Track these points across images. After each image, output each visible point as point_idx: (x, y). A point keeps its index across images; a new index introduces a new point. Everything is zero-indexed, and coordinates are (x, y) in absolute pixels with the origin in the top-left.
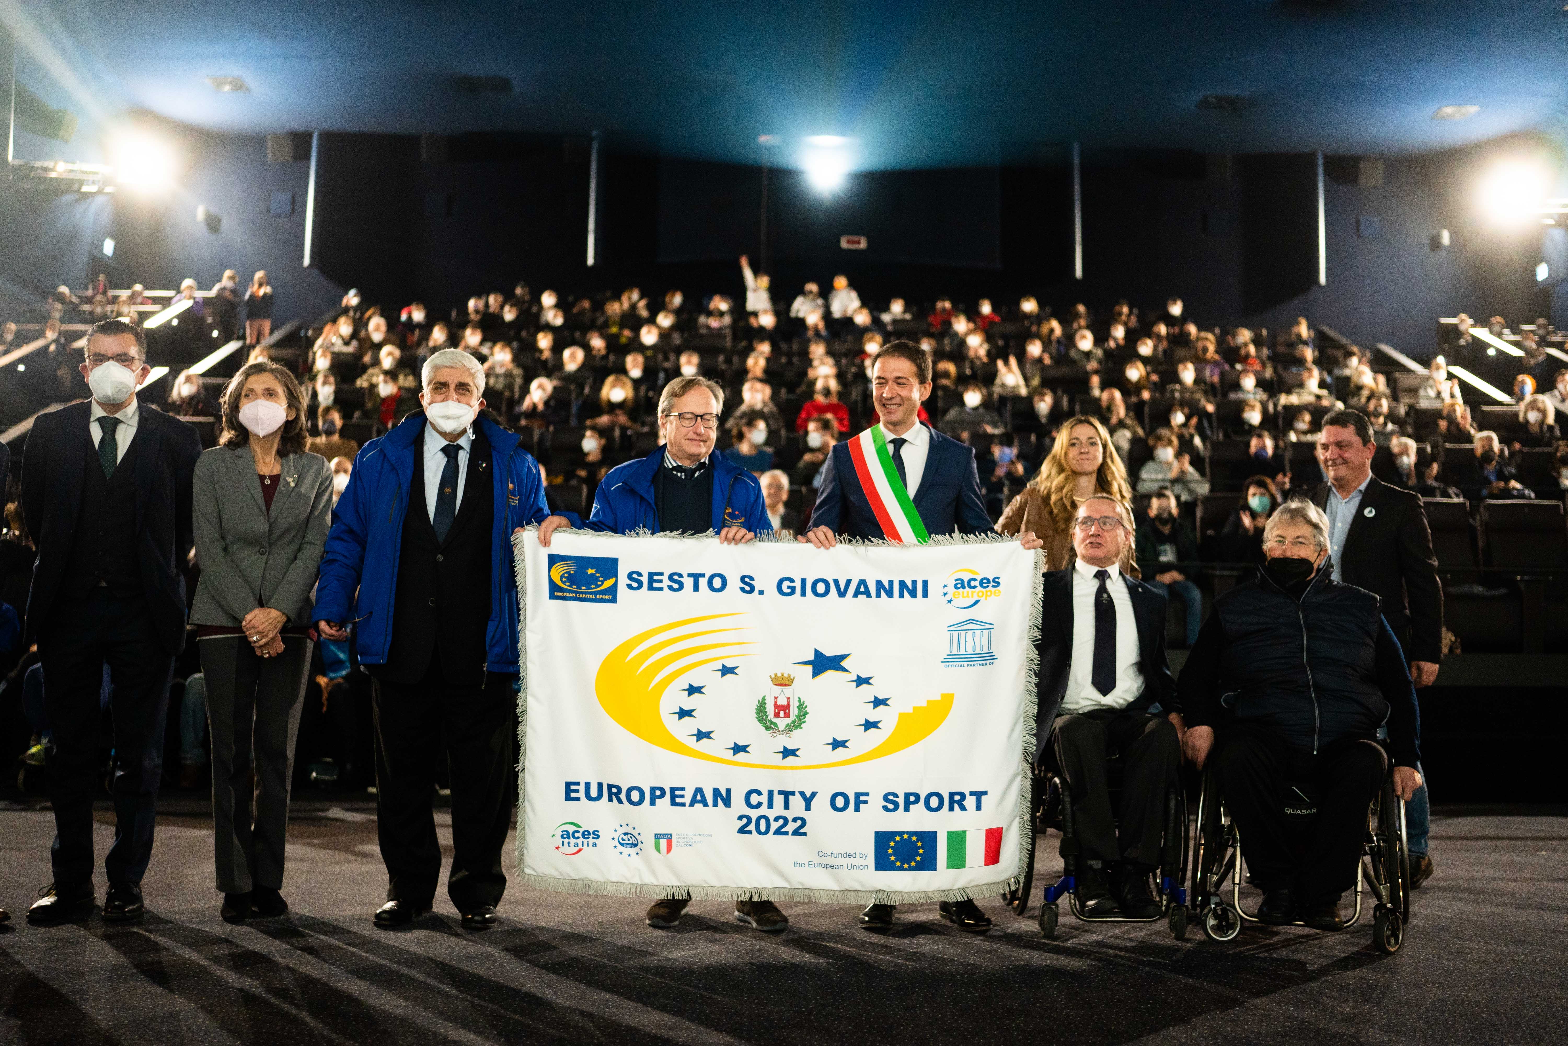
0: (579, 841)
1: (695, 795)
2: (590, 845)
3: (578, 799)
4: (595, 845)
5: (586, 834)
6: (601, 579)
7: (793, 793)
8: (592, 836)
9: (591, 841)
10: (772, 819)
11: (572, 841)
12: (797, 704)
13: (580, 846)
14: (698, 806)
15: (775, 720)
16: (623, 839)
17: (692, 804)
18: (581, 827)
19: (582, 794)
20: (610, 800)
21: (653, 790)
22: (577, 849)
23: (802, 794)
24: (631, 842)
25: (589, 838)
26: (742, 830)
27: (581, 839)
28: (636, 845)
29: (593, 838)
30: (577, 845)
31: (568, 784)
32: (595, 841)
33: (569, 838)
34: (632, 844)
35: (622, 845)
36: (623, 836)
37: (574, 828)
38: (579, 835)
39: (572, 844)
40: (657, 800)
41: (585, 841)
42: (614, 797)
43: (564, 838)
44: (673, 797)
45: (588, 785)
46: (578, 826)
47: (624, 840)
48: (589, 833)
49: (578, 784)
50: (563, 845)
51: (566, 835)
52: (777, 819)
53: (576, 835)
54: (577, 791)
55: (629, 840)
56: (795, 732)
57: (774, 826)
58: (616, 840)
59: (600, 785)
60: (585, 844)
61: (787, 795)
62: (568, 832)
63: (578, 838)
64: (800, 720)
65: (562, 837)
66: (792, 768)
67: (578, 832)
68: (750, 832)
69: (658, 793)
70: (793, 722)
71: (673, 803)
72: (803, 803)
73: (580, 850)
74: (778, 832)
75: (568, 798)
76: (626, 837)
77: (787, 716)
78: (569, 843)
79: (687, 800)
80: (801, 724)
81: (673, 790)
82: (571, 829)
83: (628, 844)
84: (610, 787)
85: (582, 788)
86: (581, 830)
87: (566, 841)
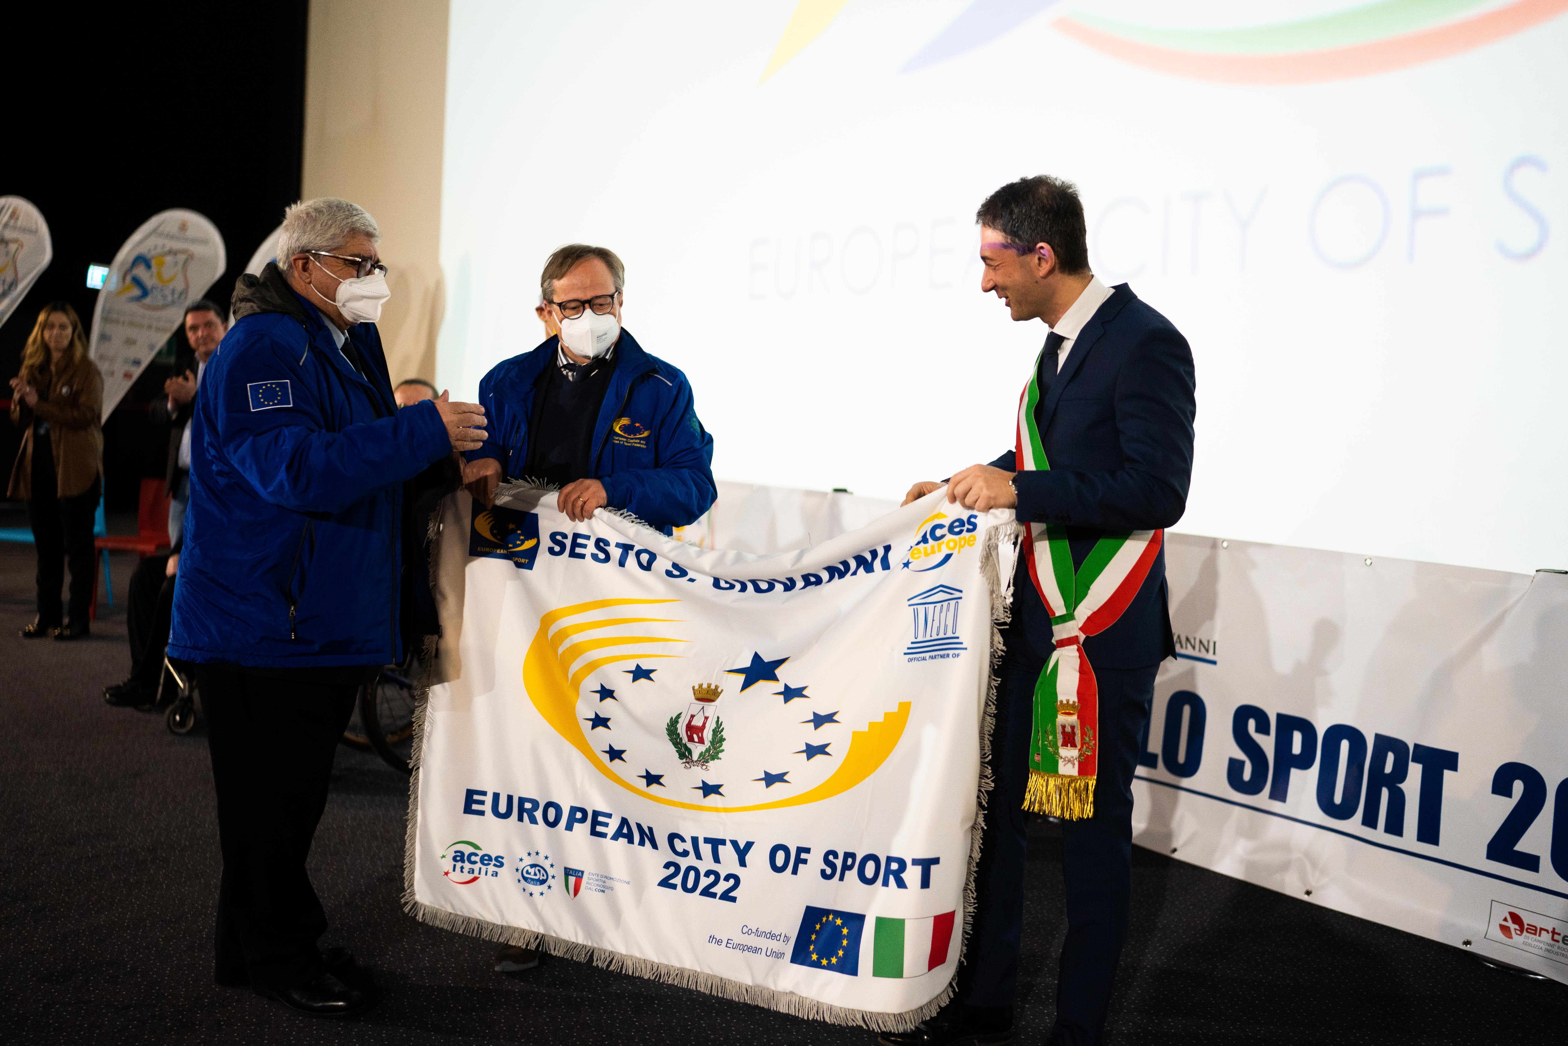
0: (476, 867)
1: (621, 828)
2: (490, 873)
3: (482, 813)
4: (496, 874)
5: (486, 859)
6: (522, 537)
7: (723, 842)
8: (494, 862)
9: (491, 868)
10: (702, 873)
11: (467, 866)
12: (714, 726)
13: (476, 874)
14: (623, 841)
15: (690, 745)
16: (528, 872)
17: (615, 837)
18: (480, 849)
19: (487, 807)
20: (521, 819)
21: (574, 810)
22: (471, 876)
23: (735, 843)
24: (537, 878)
25: (489, 864)
26: (665, 883)
27: (479, 865)
28: (543, 882)
29: (495, 865)
30: (472, 871)
31: (470, 793)
32: (496, 869)
33: (463, 861)
34: (538, 880)
35: (525, 879)
36: (529, 868)
37: (471, 850)
38: (477, 859)
39: (466, 870)
40: (576, 824)
41: (484, 868)
42: (525, 815)
43: (457, 861)
44: (595, 823)
45: (496, 796)
46: (476, 847)
47: (529, 874)
48: (490, 859)
49: (484, 793)
50: (454, 870)
51: (459, 857)
52: (708, 874)
53: (473, 858)
54: (482, 803)
55: (535, 874)
56: (711, 764)
57: (704, 882)
58: (520, 871)
59: (510, 798)
60: (483, 872)
61: (715, 843)
62: (462, 854)
63: (475, 863)
64: (715, 749)
65: (454, 859)
66: (717, 810)
67: (476, 855)
68: (674, 887)
69: (579, 815)
70: (708, 750)
71: (594, 833)
72: (735, 857)
73: (475, 879)
74: (706, 892)
75: (468, 810)
76: (532, 871)
77: (701, 741)
78: (462, 868)
79: (611, 830)
80: (718, 753)
81: (596, 814)
82: (467, 850)
83: (532, 879)
84: (522, 801)
85: (489, 799)
86: (480, 853)
87: (459, 865)
